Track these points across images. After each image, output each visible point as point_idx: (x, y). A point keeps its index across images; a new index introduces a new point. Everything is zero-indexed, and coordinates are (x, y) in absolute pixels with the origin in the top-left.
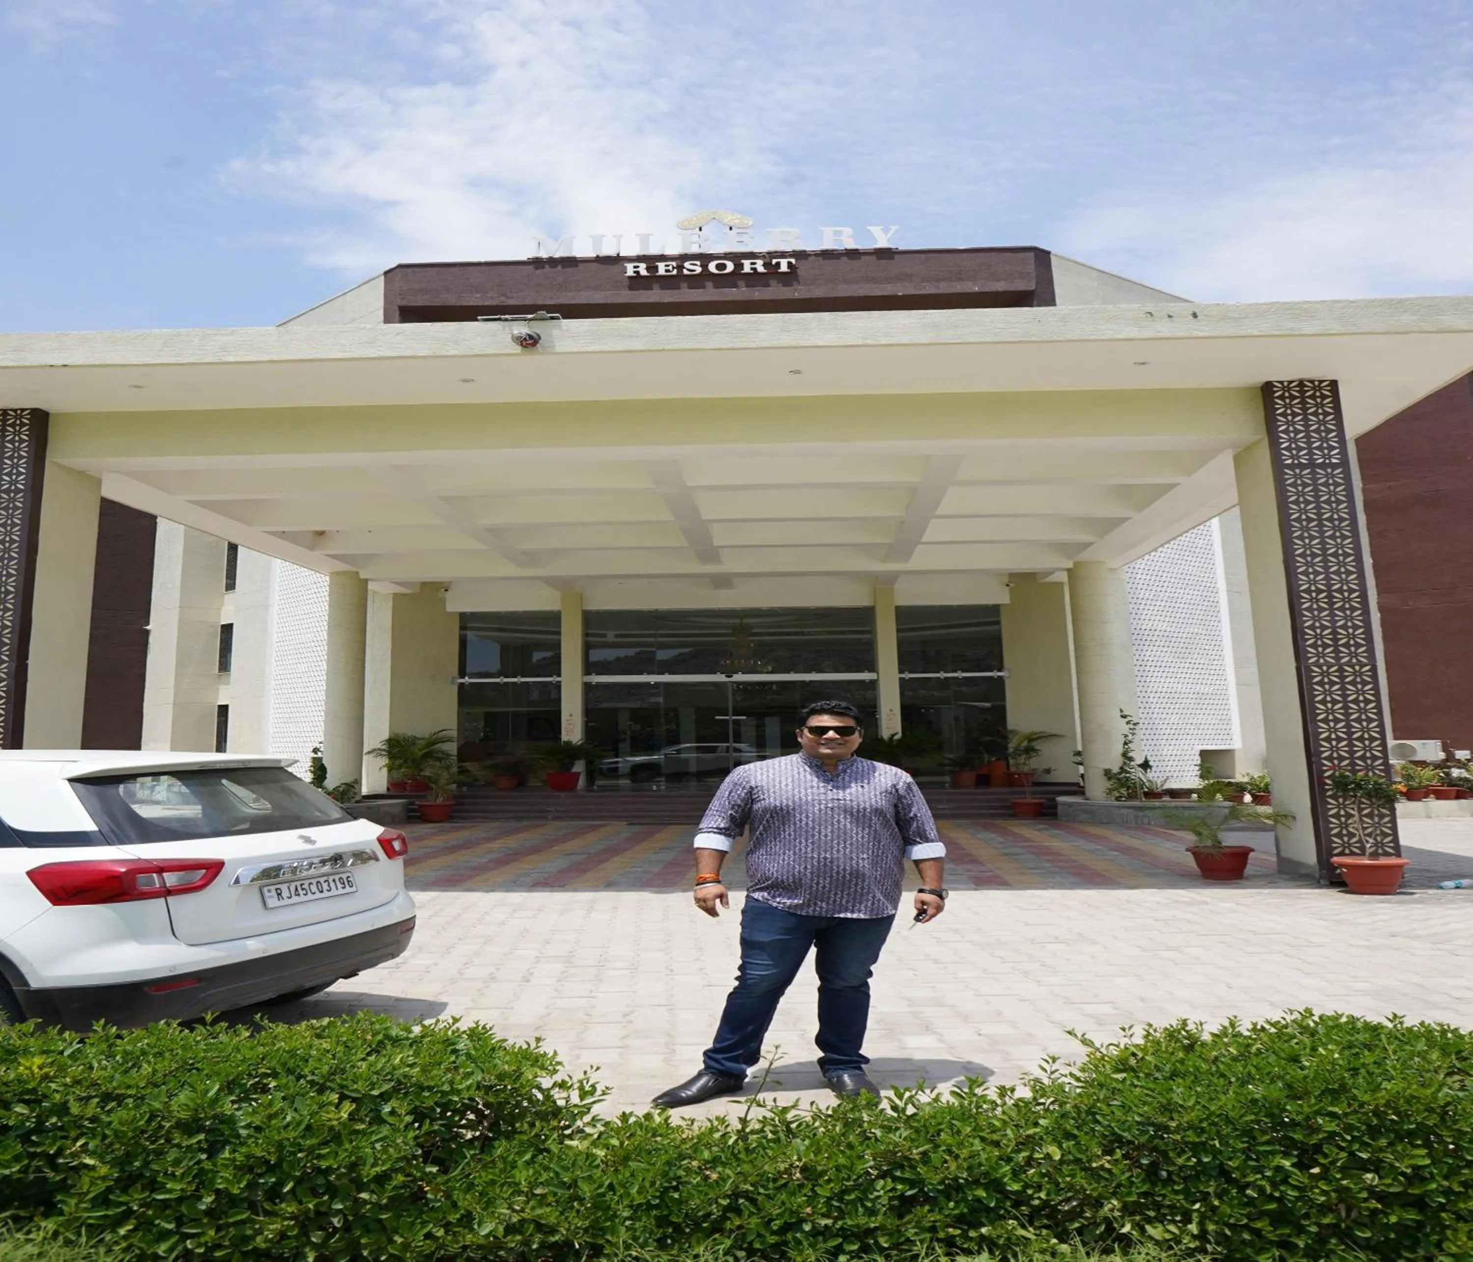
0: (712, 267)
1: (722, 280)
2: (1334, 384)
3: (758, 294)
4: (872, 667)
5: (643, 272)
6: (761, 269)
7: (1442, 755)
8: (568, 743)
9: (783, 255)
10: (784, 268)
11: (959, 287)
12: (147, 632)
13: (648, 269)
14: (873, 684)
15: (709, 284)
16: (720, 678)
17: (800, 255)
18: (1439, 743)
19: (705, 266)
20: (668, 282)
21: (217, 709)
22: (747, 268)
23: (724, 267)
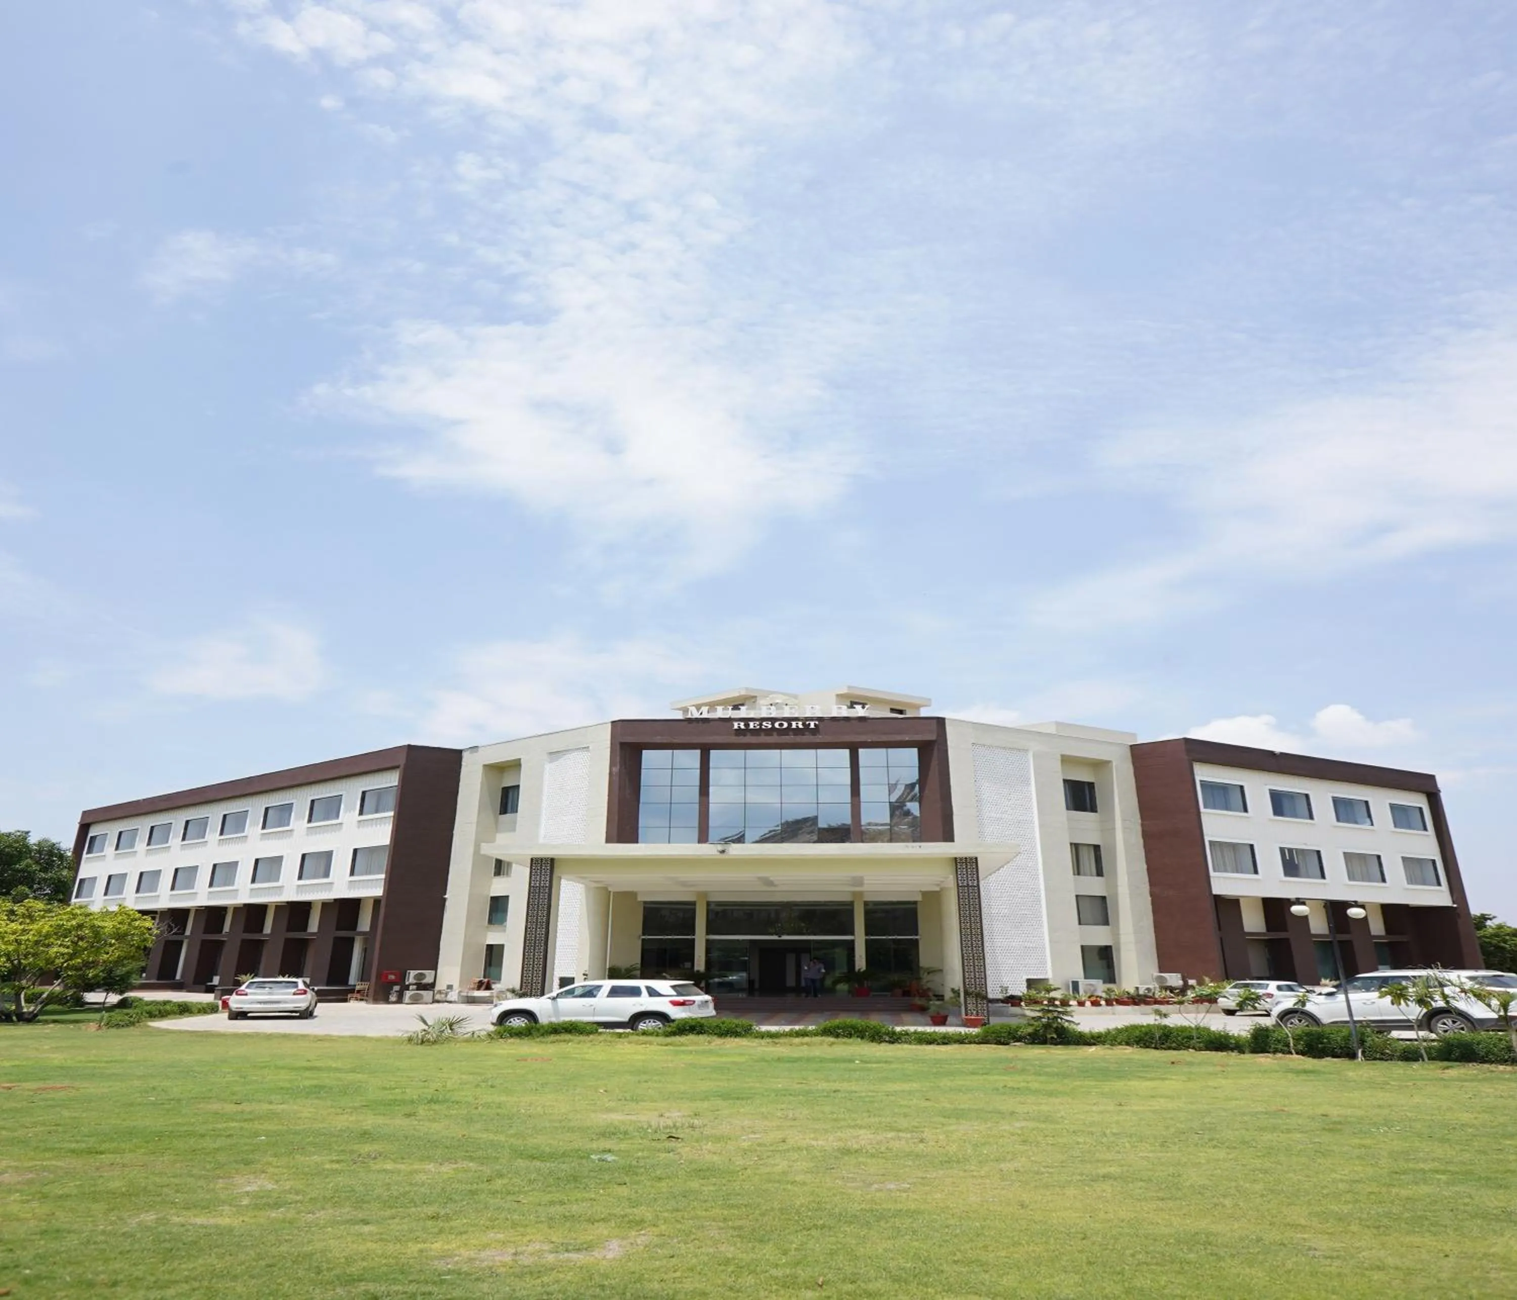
0: (777, 725)
1: (782, 732)
2: (976, 858)
3: (799, 739)
4: (852, 933)
5: (742, 727)
6: (801, 726)
7: (1181, 983)
8: (698, 971)
9: (812, 719)
10: (812, 726)
11: (898, 738)
12: (445, 900)
13: (745, 725)
14: (853, 942)
15: (775, 734)
16: (775, 937)
17: (820, 719)
18: (1179, 975)
19: (773, 724)
20: (755, 732)
21: (485, 947)
22: (794, 725)
23: (781, 725)
